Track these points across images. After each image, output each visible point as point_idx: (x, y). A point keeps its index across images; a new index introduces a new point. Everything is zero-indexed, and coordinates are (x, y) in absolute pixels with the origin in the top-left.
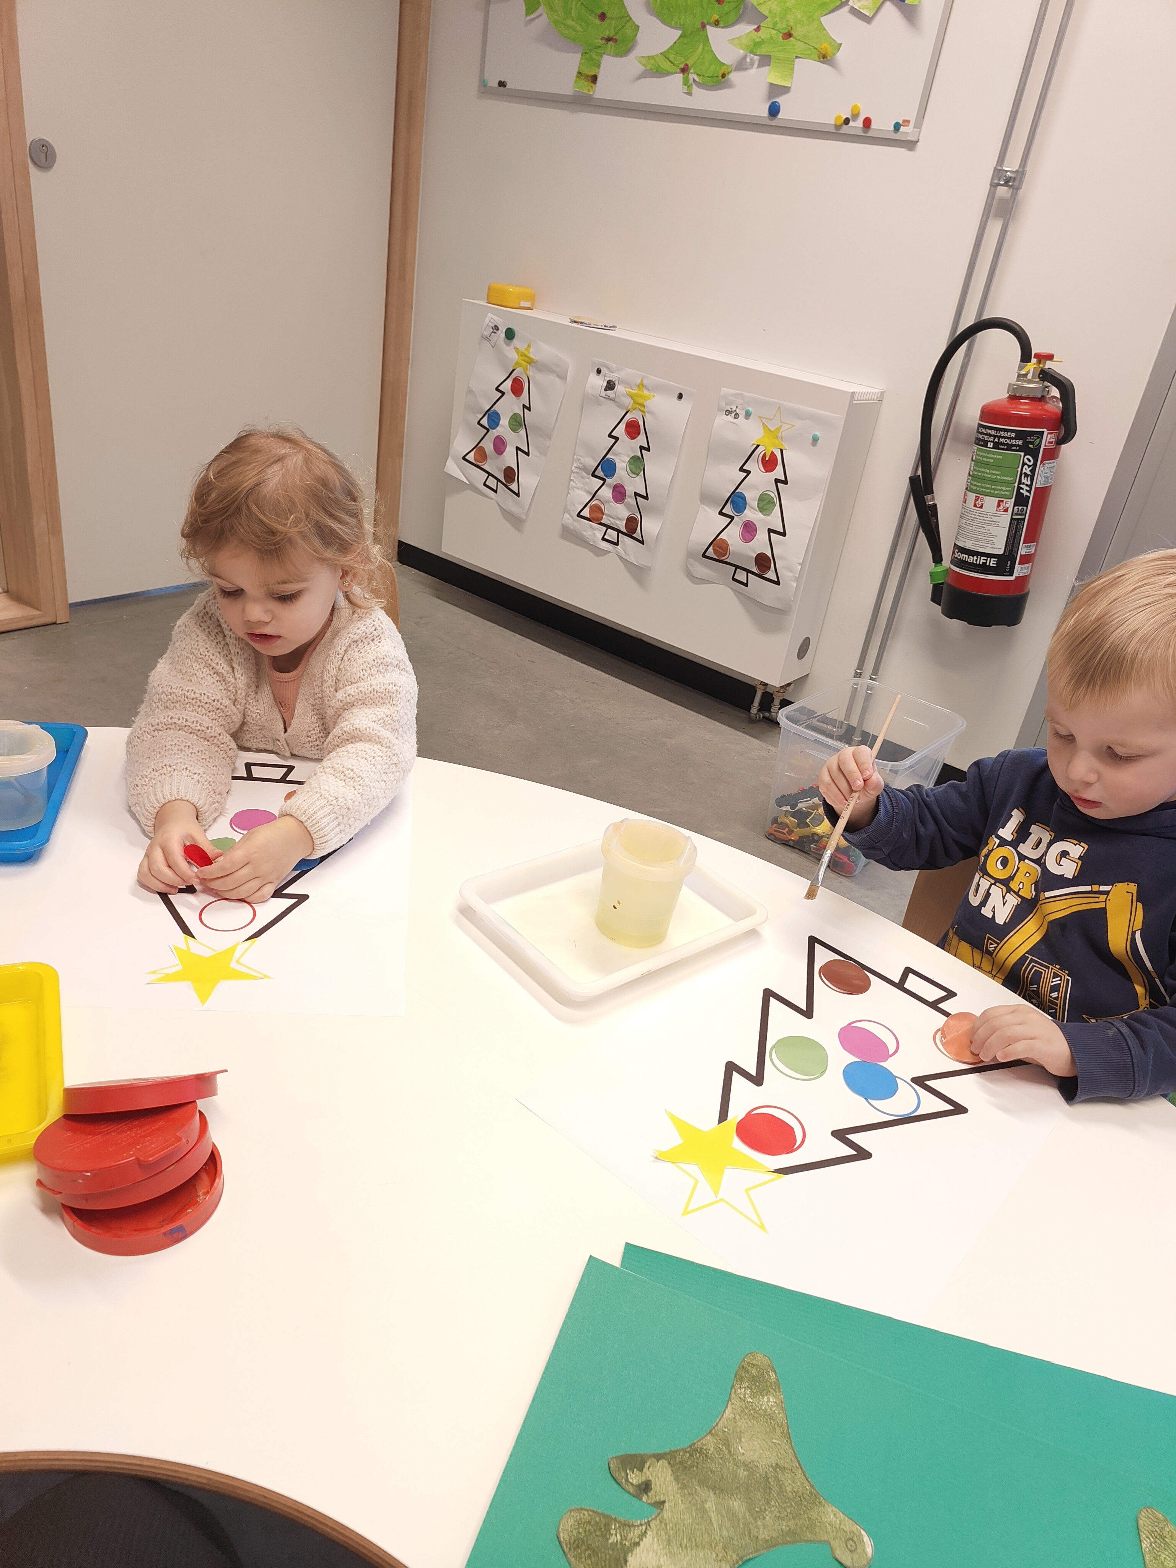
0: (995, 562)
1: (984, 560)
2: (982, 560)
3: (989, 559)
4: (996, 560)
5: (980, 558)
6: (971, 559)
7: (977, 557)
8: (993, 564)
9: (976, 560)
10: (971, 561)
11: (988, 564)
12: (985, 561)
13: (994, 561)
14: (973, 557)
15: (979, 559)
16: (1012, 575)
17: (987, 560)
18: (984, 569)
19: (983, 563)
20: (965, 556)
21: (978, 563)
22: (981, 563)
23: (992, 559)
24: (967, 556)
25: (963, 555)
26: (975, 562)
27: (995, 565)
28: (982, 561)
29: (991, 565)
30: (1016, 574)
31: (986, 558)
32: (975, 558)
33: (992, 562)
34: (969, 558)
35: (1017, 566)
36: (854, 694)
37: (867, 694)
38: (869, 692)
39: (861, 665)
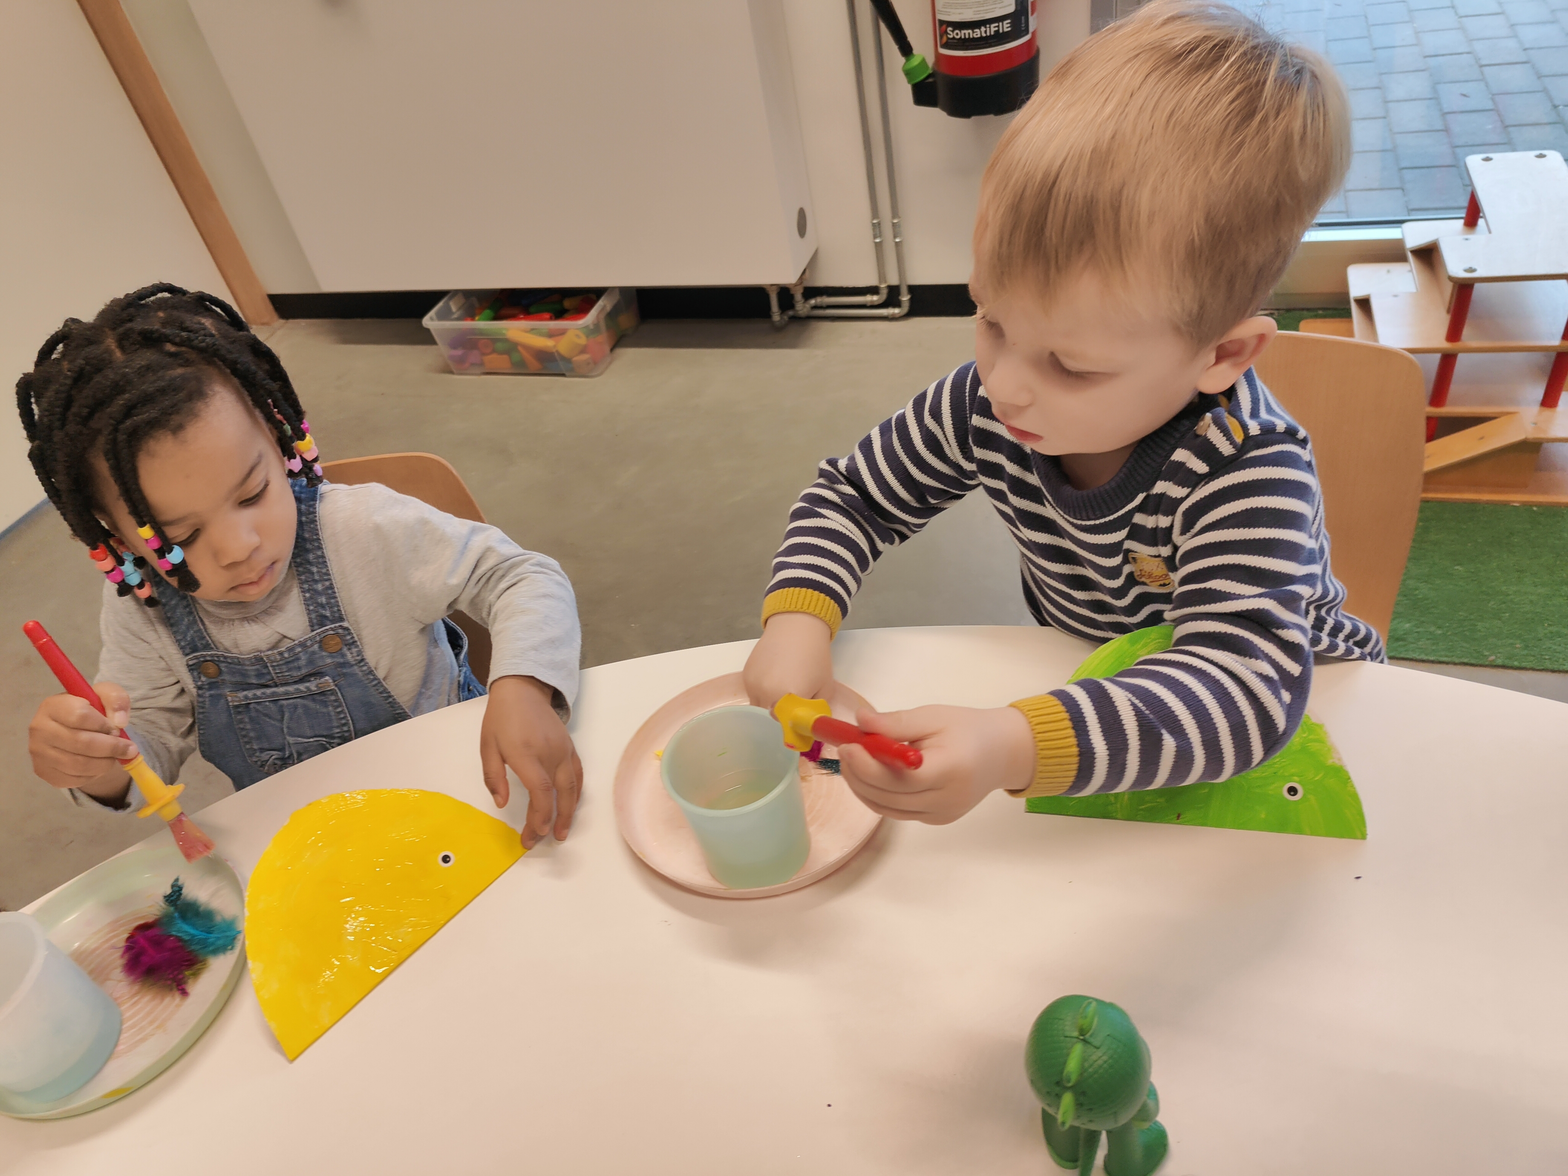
0: (1009, 25)
1: (995, 27)
2: (993, 28)
3: (1001, 24)
4: (1009, 21)
5: (990, 27)
6: (977, 33)
7: (986, 27)
8: (1007, 28)
9: (986, 32)
10: (979, 36)
11: (1001, 31)
12: (996, 29)
13: (1007, 23)
14: (980, 29)
15: (988, 29)
16: (1027, 33)
17: (998, 26)
18: (999, 38)
19: (995, 31)
20: (967, 32)
21: (988, 34)
22: (992, 33)
23: (1005, 22)
24: (970, 31)
25: (963, 32)
26: (984, 35)
27: (1009, 29)
28: (993, 30)
29: (1006, 30)
30: (1031, 29)
31: (997, 24)
32: (983, 29)
33: (1006, 26)
34: (973, 32)
35: (1031, 19)
36: (879, 247)
37: (896, 243)
38: (897, 240)
39: (875, 211)
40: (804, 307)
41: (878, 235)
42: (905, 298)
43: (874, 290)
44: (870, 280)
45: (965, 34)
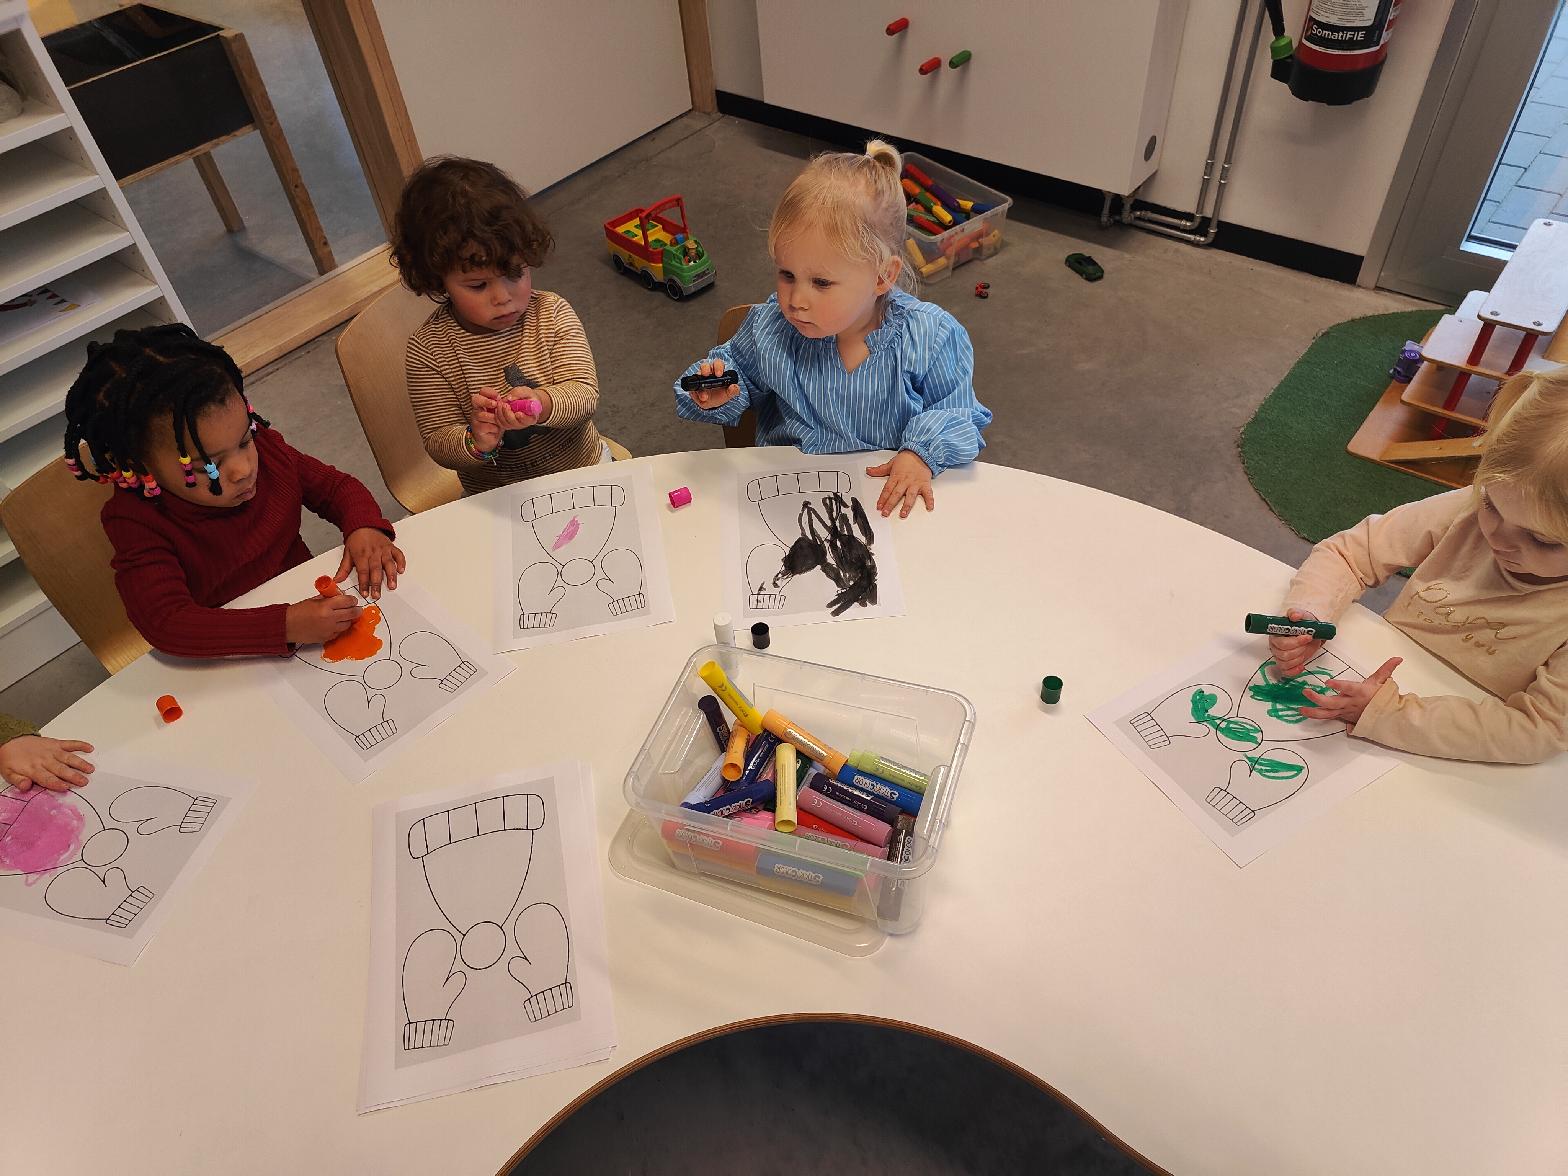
0: (1363, 36)
1: (1350, 34)
3: (1356, 33)
4: (1364, 32)
5: (1347, 34)
6: (1336, 36)
7: (1343, 33)
8: (1361, 37)
9: (1342, 37)
10: (1336, 38)
11: (1355, 39)
12: (1352, 36)
13: (1362, 34)
14: (1338, 33)
15: (1345, 35)
16: (1378, 45)
17: (1354, 35)
19: (1349, 38)
20: (1328, 32)
21: (1344, 39)
22: (1347, 39)
23: (1360, 32)
24: (1330, 33)
26: (1340, 38)
27: (1362, 39)
28: (1348, 36)
29: (1359, 39)
30: (1382, 42)
31: (1353, 33)
32: (1341, 34)
34: (1332, 34)
35: (1384, 33)
36: (1205, 184)
37: (1220, 183)
38: (1222, 182)
39: (1212, 153)
40: (1130, 216)
41: (1208, 174)
42: (1213, 230)
43: (1189, 217)
44: (1191, 208)
45: (1325, 33)
